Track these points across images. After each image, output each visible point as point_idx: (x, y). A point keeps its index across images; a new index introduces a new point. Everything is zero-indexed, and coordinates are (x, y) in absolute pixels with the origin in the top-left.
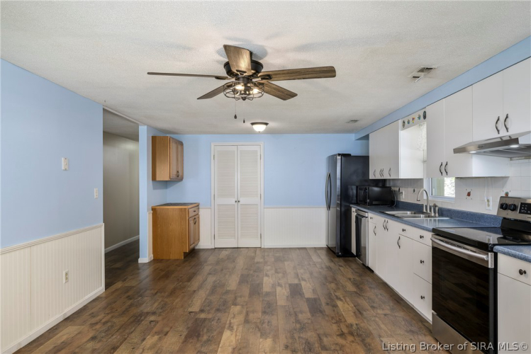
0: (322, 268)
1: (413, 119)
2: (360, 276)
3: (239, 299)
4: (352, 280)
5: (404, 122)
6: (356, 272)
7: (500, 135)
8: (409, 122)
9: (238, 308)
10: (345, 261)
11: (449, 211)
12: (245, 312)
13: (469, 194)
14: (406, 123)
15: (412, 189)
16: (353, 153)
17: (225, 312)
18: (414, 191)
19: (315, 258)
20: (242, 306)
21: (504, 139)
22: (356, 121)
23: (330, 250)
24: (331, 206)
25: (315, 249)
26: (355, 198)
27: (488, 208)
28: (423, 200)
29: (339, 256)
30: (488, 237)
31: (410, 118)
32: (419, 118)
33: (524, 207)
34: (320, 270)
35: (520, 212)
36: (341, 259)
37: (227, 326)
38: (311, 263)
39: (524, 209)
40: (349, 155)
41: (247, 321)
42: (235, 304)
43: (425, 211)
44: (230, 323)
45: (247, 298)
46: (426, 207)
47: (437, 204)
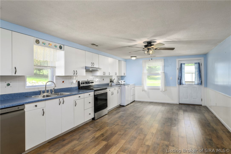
3: (145, 150)
8: (44, 43)
9: (147, 144)
12: (145, 140)
13: (63, 82)
17: (154, 142)
18: (8, 85)
20: (144, 144)
37: (154, 135)
41: (145, 135)
42: (148, 146)
44: (152, 136)
45: (140, 150)
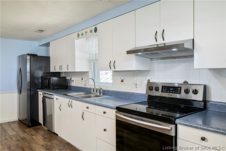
0: (18, 140)
1: (86, 32)
2: (50, 141)
4: (45, 146)
5: (78, 34)
6: (46, 138)
7: (158, 43)
8: (82, 34)
10: (35, 130)
11: (109, 91)
13: (122, 81)
14: (80, 35)
15: (81, 78)
16: (39, 54)
18: (82, 79)
19: (11, 132)
21: (159, 46)
22: (42, 31)
23: (21, 122)
24: (22, 91)
25: (9, 123)
26: (40, 85)
27: (135, 89)
28: (90, 85)
29: (29, 127)
30: (136, 107)
31: (84, 32)
32: (91, 31)
33: (165, 88)
34: (17, 143)
35: (162, 92)
36: (31, 129)
38: (8, 137)
39: (165, 90)
40: (36, 55)
43: (92, 92)
46: (94, 89)
47: (102, 88)
